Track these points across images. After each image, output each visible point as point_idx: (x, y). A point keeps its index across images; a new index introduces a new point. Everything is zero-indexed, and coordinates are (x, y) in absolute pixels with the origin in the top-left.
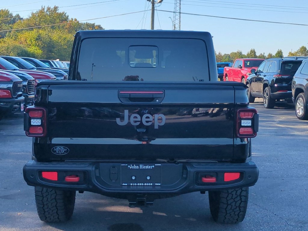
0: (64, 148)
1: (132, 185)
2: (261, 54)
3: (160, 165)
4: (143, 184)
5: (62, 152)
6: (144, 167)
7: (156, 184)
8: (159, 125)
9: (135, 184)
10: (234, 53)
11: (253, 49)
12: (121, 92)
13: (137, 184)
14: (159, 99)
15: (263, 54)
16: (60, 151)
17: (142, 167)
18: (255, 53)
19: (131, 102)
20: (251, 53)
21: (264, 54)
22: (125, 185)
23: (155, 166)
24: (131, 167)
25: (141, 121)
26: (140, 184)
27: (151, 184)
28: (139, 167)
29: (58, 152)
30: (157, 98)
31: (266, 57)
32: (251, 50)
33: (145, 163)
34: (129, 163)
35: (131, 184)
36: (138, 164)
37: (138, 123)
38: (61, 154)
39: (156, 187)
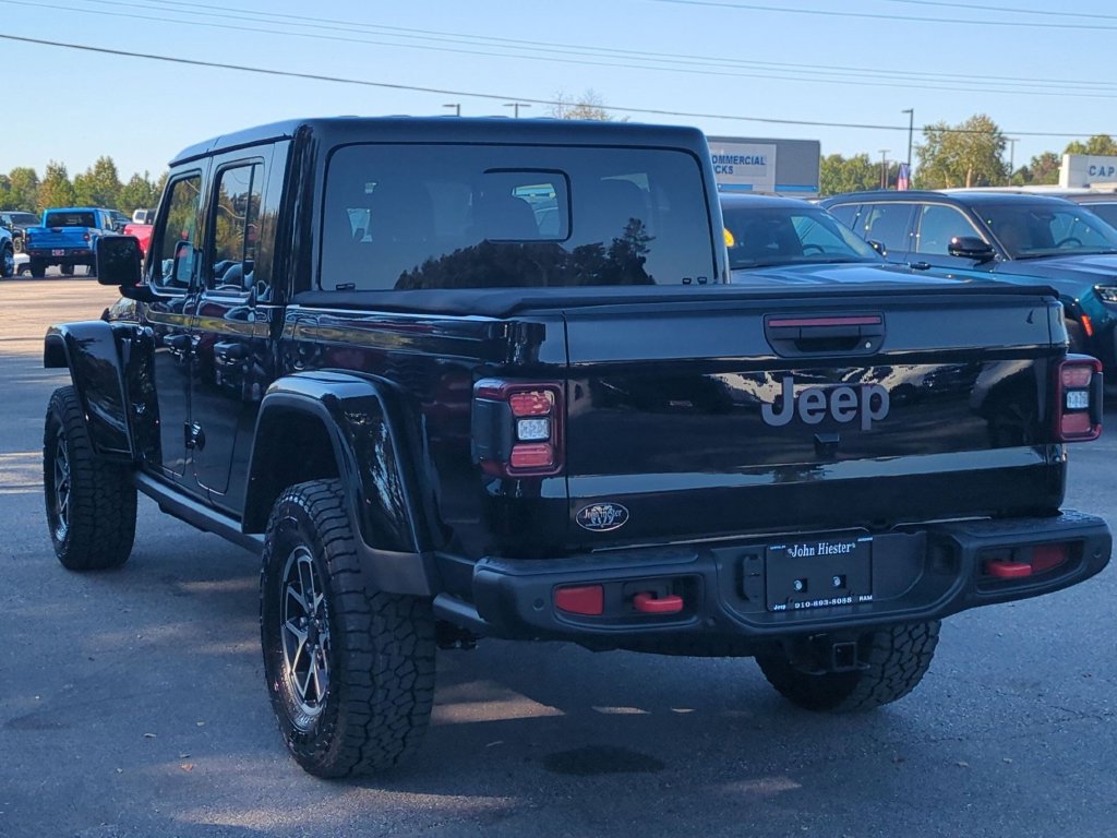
0: (614, 507)
1: (800, 609)
2: (136, 176)
3: (871, 539)
4: (827, 602)
5: (608, 521)
6: (829, 550)
7: (861, 598)
8: (872, 420)
9: (808, 604)
10: (24, 171)
11: (105, 158)
12: (772, 323)
13: (812, 602)
14: (871, 339)
15: (142, 176)
16: (602, 520)
17: (823, 548)
18: (114, 170)
19: (800, 354)
20: (98, 173)
21: (147, 174)
22: (781, 611)
23: (856, 543)
24: (795, 552)
25: (828, 410)
26: (821, 603)
27: (849, 600)
28: (816, 551)
29: (597, 522)
30: (869, 337)
31: (154, 185)
32: (100, 163)
33: (832, 539)
34: (791, 541)
35: (797, 606)
36: (812, 540)
37: (819, 417)
38: (606, 527)
39: (862, 607)
